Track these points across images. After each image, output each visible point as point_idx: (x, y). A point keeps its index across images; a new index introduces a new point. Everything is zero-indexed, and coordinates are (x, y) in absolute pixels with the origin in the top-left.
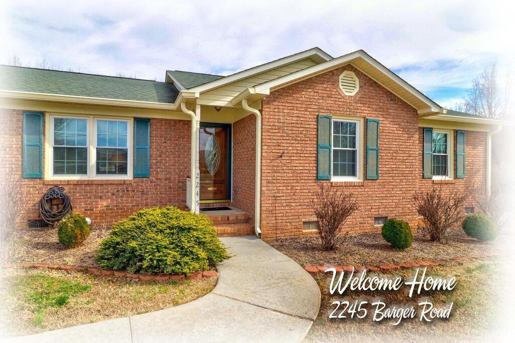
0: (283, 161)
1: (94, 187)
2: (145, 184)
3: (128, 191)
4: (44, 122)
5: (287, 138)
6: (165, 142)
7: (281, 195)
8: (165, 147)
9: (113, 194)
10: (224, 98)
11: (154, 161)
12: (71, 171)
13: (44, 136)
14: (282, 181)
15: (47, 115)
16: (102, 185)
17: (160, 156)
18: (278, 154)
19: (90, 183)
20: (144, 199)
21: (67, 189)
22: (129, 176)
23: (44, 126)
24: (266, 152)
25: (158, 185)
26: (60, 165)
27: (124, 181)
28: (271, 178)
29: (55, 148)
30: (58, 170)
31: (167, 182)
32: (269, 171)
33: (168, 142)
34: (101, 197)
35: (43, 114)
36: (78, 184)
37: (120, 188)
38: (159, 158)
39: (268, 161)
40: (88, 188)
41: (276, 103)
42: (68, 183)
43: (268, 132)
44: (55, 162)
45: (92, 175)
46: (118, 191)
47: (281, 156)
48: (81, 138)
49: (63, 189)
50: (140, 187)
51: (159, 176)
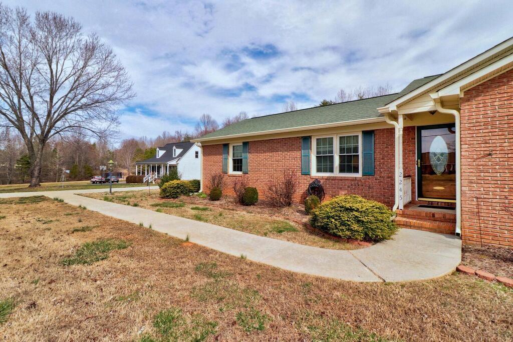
0: (493, 160)
1: (337, 181)
2: (371, 181)
3: (358, 185)
4: (311, 142)
5: (500, 133)
6: (387, 147)
7: (491, 197)
8: (387, 151)
9: (349, 187)
10: (427, 103)
11: (378, 163)
12: (325, 171)
13: (311, 150)
14: (493, 182)
15: (313, 138)
16: (341, 180)
17: (383, 159)
18: (486, 152)
19: (334, 179)
20: (370, 192)
21: (322, 181)
22: (359, 175)
23: (311, 144)
24: (466, 151)
25: (381, 182)
26: (320, 167)
27: (356, 178)
28: (475, 178)
29: (317, 157)
30: (319, 170)
31: (390, 179)
32: (472, 170)
33: (390, 147)
34: (341, 189)
35: (310, 137)
36: (328, 179)
37: (353, 183)
38: (382, 161)
39: (469, 160)
40: (333, 182)
41: (480, 98)
42: (323, 178)
43: (469, 129)
44: (317, 165)
45: (336, 173)
46: (351, 185)
47: (490, 154)
48: (330, 149)
49: (320, 182)
50: (367, 183)
51: (382, 175)
